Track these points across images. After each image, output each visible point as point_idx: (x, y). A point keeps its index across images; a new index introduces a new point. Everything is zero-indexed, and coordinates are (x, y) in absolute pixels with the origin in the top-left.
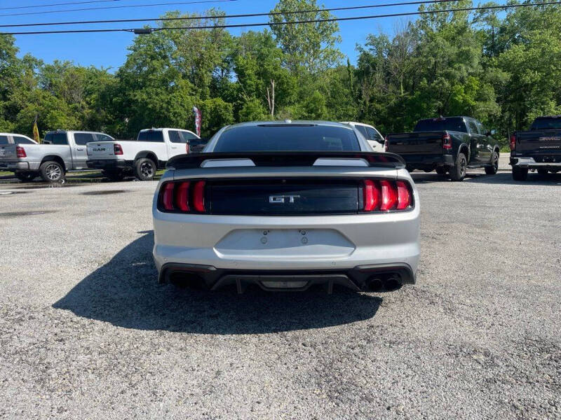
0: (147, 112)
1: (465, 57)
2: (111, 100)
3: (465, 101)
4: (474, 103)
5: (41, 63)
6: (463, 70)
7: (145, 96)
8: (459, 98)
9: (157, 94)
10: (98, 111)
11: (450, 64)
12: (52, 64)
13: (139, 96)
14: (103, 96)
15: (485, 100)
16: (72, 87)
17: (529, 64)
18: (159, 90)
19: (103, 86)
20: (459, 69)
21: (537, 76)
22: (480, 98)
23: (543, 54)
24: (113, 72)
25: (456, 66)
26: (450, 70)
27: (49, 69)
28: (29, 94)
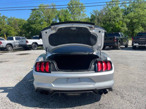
0: (35, 31)
1: (118, 16)
2: (26, 27)
3: (118, 27)
4: (121, 28)
5: (7, 18)
6: (118, 19)
7: (35, 26)
8: (117, 26)
9: (38, 26)
10: (22, 30)
11: (114, 17)
12: (10, 18)
13: (33, 26)
14: (23, 26)
15: (123, 27)
16: (15, 24)
17: (135, 17)
18: (38, 25)
19: (23, 24)
20: (117, 19)
21: (137, 20)
22: (122, 26)
23: (138, 15)
24: (26, 20)
25: (116, 18)
26: (114, 19)
27: (9, 19)
28: (4, 26)
